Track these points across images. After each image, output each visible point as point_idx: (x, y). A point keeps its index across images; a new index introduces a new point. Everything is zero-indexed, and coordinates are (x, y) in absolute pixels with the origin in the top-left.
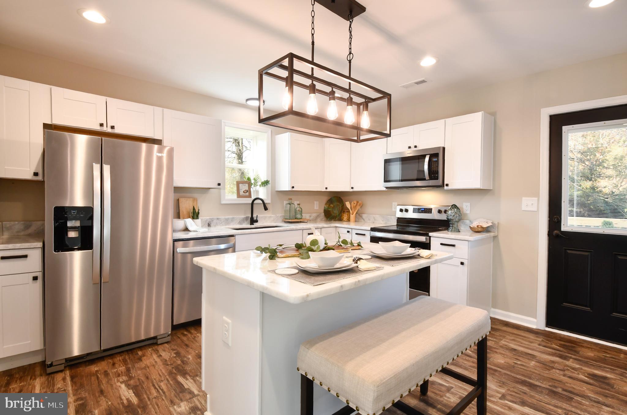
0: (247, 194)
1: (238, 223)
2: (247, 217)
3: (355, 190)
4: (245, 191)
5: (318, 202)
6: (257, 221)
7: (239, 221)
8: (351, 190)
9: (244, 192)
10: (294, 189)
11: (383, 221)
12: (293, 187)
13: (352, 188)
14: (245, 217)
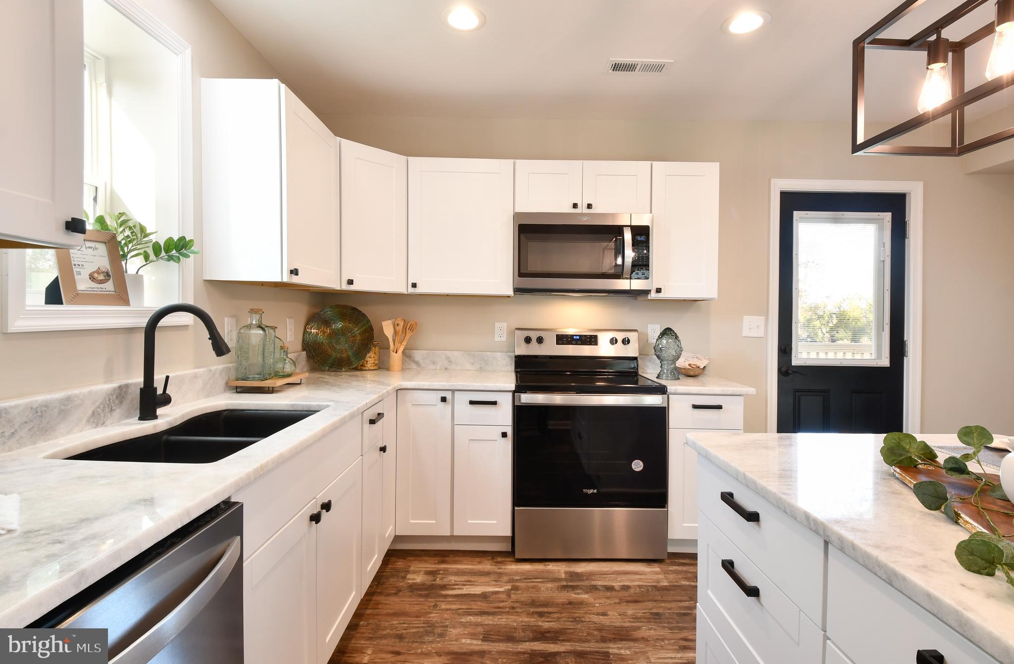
0: (109, 286)
1: (88, 421)
2: (120, 387)
3: (419, 290)
4: (98, 272)
5: (293, 320)
6: (166, 400)
7: (90, 412)
8: (411, 290)
9: (92, 277)
10: (295, 280)
11: (473, 364)
12: (294, 272)
13: (414, 285)
14: (115, 390)
